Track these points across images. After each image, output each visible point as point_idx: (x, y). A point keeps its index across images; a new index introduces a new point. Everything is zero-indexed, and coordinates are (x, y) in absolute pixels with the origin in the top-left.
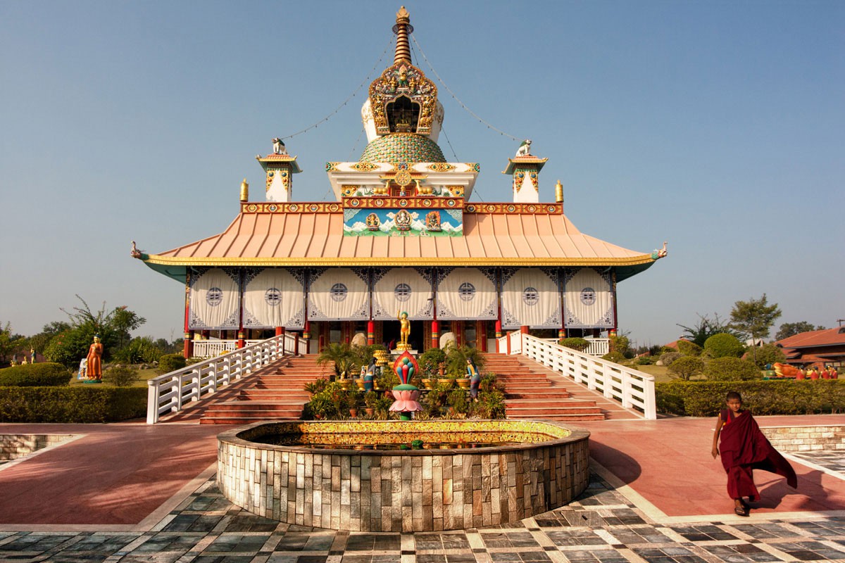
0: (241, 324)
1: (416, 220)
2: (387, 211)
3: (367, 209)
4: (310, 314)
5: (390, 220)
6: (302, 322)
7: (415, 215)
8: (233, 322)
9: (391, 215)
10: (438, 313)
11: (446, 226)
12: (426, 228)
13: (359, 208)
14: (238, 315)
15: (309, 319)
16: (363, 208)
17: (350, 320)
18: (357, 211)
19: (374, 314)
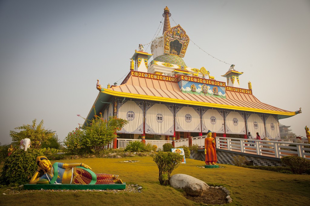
0: (144, 131)
1: (209, 89)
2: (198, 83)
3: (190, 81)
4: (176, 128)
5: (200, 88)
6: (173, 132)
7: (209, 87)
8: (140, 130)
9: (200, 86)
10: (226, 131)
11: (220, 93)
12: (213, 93)
13: (188, 81)
14: (143, 126)
15: (176, 130)
16: (189, 81)
17: (193, 132)
18: (187, 82)
19: (202, 130)
